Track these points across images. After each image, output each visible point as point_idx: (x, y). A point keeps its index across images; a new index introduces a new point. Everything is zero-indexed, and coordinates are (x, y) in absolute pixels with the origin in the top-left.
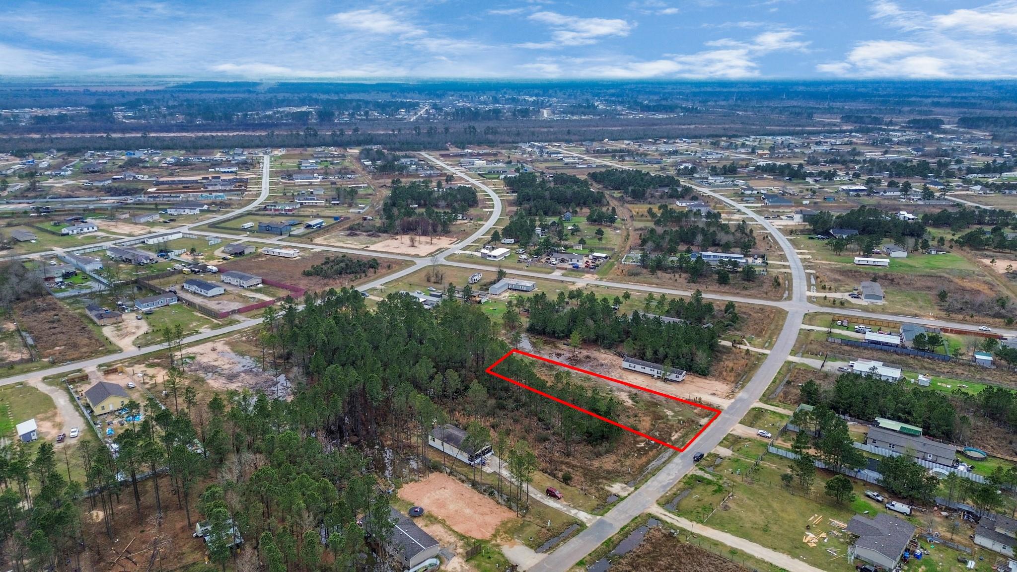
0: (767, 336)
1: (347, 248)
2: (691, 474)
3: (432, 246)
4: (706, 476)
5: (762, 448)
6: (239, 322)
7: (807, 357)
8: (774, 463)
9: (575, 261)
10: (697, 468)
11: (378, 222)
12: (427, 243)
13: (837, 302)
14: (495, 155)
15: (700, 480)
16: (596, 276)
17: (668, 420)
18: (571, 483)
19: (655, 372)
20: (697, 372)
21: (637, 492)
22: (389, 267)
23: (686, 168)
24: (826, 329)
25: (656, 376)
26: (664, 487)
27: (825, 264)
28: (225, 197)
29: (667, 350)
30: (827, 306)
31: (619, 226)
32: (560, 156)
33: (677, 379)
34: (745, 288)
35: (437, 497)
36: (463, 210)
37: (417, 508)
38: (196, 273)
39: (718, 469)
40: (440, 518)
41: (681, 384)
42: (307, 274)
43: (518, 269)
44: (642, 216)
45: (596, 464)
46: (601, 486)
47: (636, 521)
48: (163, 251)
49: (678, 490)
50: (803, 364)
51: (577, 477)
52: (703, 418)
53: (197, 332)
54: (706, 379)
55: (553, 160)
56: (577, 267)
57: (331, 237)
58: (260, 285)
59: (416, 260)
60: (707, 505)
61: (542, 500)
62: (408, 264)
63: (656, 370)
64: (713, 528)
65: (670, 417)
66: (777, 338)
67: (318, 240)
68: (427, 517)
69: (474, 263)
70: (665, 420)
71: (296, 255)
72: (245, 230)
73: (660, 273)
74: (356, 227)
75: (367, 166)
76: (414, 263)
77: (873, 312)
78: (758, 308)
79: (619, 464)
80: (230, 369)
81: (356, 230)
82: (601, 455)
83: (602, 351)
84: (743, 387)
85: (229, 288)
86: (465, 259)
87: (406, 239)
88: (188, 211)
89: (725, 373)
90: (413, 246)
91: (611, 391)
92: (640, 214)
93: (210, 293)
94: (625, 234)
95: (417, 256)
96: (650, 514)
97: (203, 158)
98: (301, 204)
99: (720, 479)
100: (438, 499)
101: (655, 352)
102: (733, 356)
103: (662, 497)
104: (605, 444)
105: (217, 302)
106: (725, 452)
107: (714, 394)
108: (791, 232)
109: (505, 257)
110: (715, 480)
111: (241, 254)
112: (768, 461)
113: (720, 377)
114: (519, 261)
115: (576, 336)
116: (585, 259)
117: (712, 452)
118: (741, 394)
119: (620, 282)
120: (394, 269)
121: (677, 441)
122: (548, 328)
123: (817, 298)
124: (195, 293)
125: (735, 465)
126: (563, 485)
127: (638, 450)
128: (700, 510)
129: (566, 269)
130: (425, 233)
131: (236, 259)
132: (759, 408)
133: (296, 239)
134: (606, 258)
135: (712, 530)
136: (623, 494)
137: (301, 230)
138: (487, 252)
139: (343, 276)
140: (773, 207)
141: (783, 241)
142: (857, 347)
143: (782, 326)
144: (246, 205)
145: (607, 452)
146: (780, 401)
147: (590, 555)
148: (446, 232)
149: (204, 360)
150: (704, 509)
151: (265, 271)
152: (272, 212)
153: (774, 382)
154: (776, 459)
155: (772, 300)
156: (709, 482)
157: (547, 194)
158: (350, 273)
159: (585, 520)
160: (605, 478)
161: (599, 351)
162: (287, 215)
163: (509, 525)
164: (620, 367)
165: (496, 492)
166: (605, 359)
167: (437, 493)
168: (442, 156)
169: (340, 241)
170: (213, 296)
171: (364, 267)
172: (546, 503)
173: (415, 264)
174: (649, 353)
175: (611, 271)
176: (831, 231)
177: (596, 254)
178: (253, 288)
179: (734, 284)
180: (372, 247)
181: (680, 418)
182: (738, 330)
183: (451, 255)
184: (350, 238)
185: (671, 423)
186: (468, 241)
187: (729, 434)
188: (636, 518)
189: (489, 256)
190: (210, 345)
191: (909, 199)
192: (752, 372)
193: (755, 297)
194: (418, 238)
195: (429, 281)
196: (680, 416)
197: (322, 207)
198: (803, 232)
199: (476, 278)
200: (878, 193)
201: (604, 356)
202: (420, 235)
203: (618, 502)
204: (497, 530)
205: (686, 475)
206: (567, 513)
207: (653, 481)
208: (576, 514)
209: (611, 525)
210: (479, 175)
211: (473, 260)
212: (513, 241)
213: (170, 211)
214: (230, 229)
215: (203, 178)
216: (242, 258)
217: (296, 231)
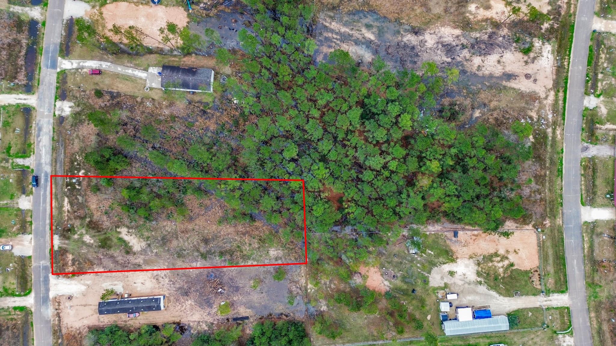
2: (31, 157)
4: (21, 162)
10: (32, 168)
15: (24, 155)
18: (94, 92)
21: (52, 112)
46: (76, 103)
47: (37, 82)
49: (31, 133)
51: (95, 102)
54: (88, 327)
60: (8, 128)
61: (100, 63)
65: (83, 231)
70: (85, 224)
79: (81, 137)
96: (33, 94)
99: (12, 164)
106: (24, 203)
110: (15, 161)
117: (31, 197)
118: (50, 313)
121: (62, 199)
126: (98, 88)
127: (79, 164)
128: (10, 120)
132: (25, 295)
147: (43, 34)
149: (511, 56)
150: (8, 123)
159: (65, 62)
172: (95, 62)
187: (31, 233)
188: (38, 84)
203: (56, 92)
204: (103, 19)
205: (34, 154)
206: (78, 61)
207: (49, 132)
208: (72, 64)
209: (47, 68)
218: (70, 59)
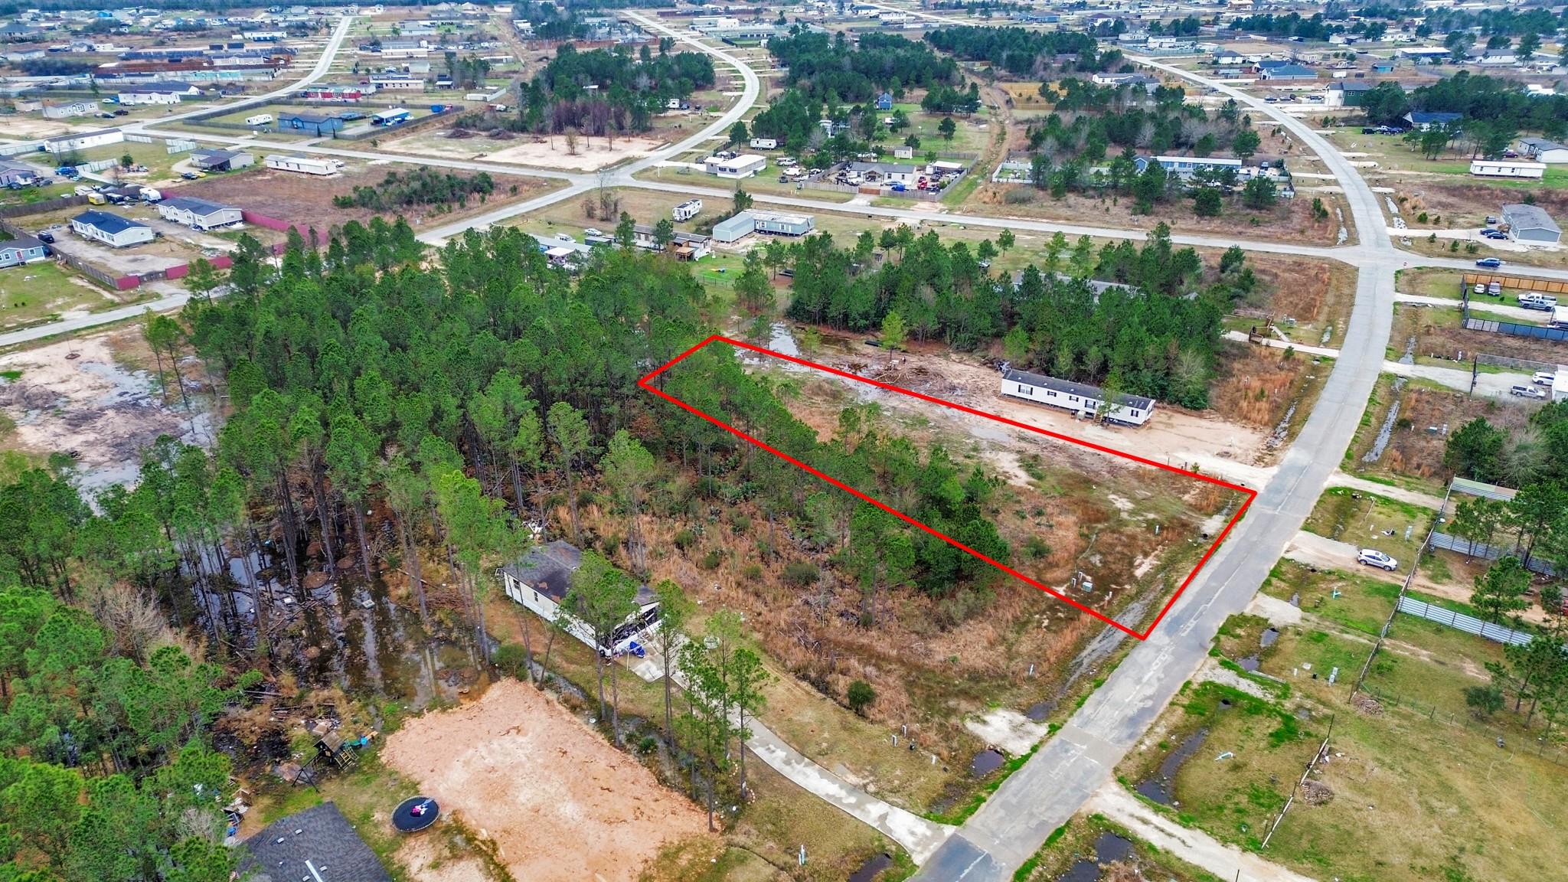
0: (1322, 318)
1: (441, 158)
2: (1201, 679)
3: (611, 154)
4: (1246, 686)
5: (1377, 601)
6: (158, 296)
7: (1429, 364)
8: (1424, 646)
9: (896, 177)
10: (1214, 661)
11: (514, 115)
12: (603, 148)
13: (1462, 246)
14: (757, 11)
15: (1228, 699)
16: (940, 206)
17: (1122, 523)
18: (872, 713)
19: (1080, 404)
20: (1179, 401)
21: (1055, 740)
22: (514, 190)
23: (1105, 24)
24: (1455, 303)
25: (1081, 413)
26: (1133, 721)
27: (1410, 177)
28: (238, 77)
29: (1108, 351)
30: (1439, 256)
31: (986, 117)
32: (874, 13)
33: (1133, 420)
34: (1255, 223)
35: (490, 761)
36: (682, 93)
37: (421, 801)
38: (115, 202)
39: (1273, 662)
40: (484, 834)
41: (1143, 431)
42: (343, 204)
43: (780, 194)
44: (1029, 99)
45: (940, 650)
46: (954, 720)
47: (1060, 842)
48: (69, 164)
49: (1171, 733)
50: (1422, 380)
51: (889, 689)
52: (1210, 516)
53: (55, 319)
54: (1201, 417)
55: (861, 19)
56: (902, 189)
57: (419, 140)
58: (239, 226)
59: (572, 178)
60: (1262, 785)
61: (786, 771)
62: (554, 185)
63: (1082, 399)
64: (1297, 871)
65: (1124, 516)
66: (1346, 323)
67: (391, 145)
68: (447, 831)
69: (692, 184)
70: (1112, 523)
71: (332, 169)
72: (251, 128)
73: (1072, 198)
74: (470, 121)
75: (522, 31)
76: (566, 184)
77: (1543, 265)
78: (1289, 261)
79: (1001, 649)
80: (88, 400)
81: (467, 126)
82: (955, 624)
83: (954, 356)
84: (1292, 436)
85: (167, 230)
86: (674, 176)
87: (560, 142)
88: (156, 98)
89: (1244, 404)
90: (573, 154)
91: (975, 449)
92: (1025, 96)
93: (121, 238)
94: (997, 130)
95: (579, 171)
96: (1098, 817)
97: (231, 19)
98: (379, 86)
99: (1285, 696)
100: (493, 770)
101: (1079, 358)
102: (1255, 363)
103: (1127, 757)
104: (965, 595)
105: (131, 257)
106: (1282, 612)
107: (1225, 455)
108: (1326, 123)
109: (755, 172)
110: (1270, 699)
111: (223, 167)
112: (1405, 639)
113: (1233, 412)
114: (784, 179)
115: (894, 324)
116: (918, 175)
117: (1248, 611)
118: (1292, 455)
119: (991, 215)
120: (525, 195)
121: (1150, 579)
122: (832, 308)
123: (1411, 239)
124: (92, 241)
125: (1317, 650)
126: (851, 716)
127: (1051, 608)
128: (1244, 800)
129: (877, 192)
130: (599, 132)
131: (211, 177)
132: (1348, 491)
133: (346, 143)
134: (960, 171)
135: (1291, 875)
136: (1018, 747)
137: (365, 127)
138: (719, 162)
139: (415, 207)
140: (1278, 83)
141: (1312, 137)
142: (1537, 340)
143: (1352, 296)
144: (275, 89)
145: (970, 614)
146: (1394, 471)
148: (642, 128)
149: (35, 380)
150: (1255, 797)
151: (259, 198)
152: (320, 98)
153: (1365, 423)
154: (1428, 635)
155: (1317, 245)
156: (1256, 708)
157: (846, 61)
158: (430, 202)
159: (908, 842)
160: (964, 694)
161: (946, 356)
162: (345, 104)
163: (684, 860)
164: (996, 393)
165: (660, 744)
166: (959, 375)
167: (495, 746)
168: (662, 15)
169: (431, 146)
170: (128, 247)
171: (462, 189)
172: (799, 779)
173: (570, 185)
174: (1064, 360)
175: (972, 196)
176: (1409, 118)
177: (940, 164)
178: (222, 230)
179: (1230, 216)
180: (492, 157)
181: (1151, 516)
182: (1257, 307)
183: (646, 170)
184: (454, 141)
185: (1129, 530)
186: (686, 145)
187: (1284, 561)
188: (1059, 832)
189: (723, 169)
190: (66, 347)
191: (1533, 67)
192: (1306, 401)
193: (1279, 240)
194: (582, 140)
195: (590, 215)
196: (1148, 510)
197: (418, 91)
198: (1348, 122)
199: (687, 209)
200: (1471, 58)
201: (957, 368)
202: (587, 135)
203: (1005, 777)
205: (1188, 684)
206: (857, 814)
207: (1100, 703)
208: (883, 818)
209: (987, 859)
210: (724, 40)
211: (689, 178)
212: (773, 143)
213: (123, 98)
214: (226, 126)
215: (212, 47)
216: (223, 175)
217: (351, 130)
218: (880, 837)
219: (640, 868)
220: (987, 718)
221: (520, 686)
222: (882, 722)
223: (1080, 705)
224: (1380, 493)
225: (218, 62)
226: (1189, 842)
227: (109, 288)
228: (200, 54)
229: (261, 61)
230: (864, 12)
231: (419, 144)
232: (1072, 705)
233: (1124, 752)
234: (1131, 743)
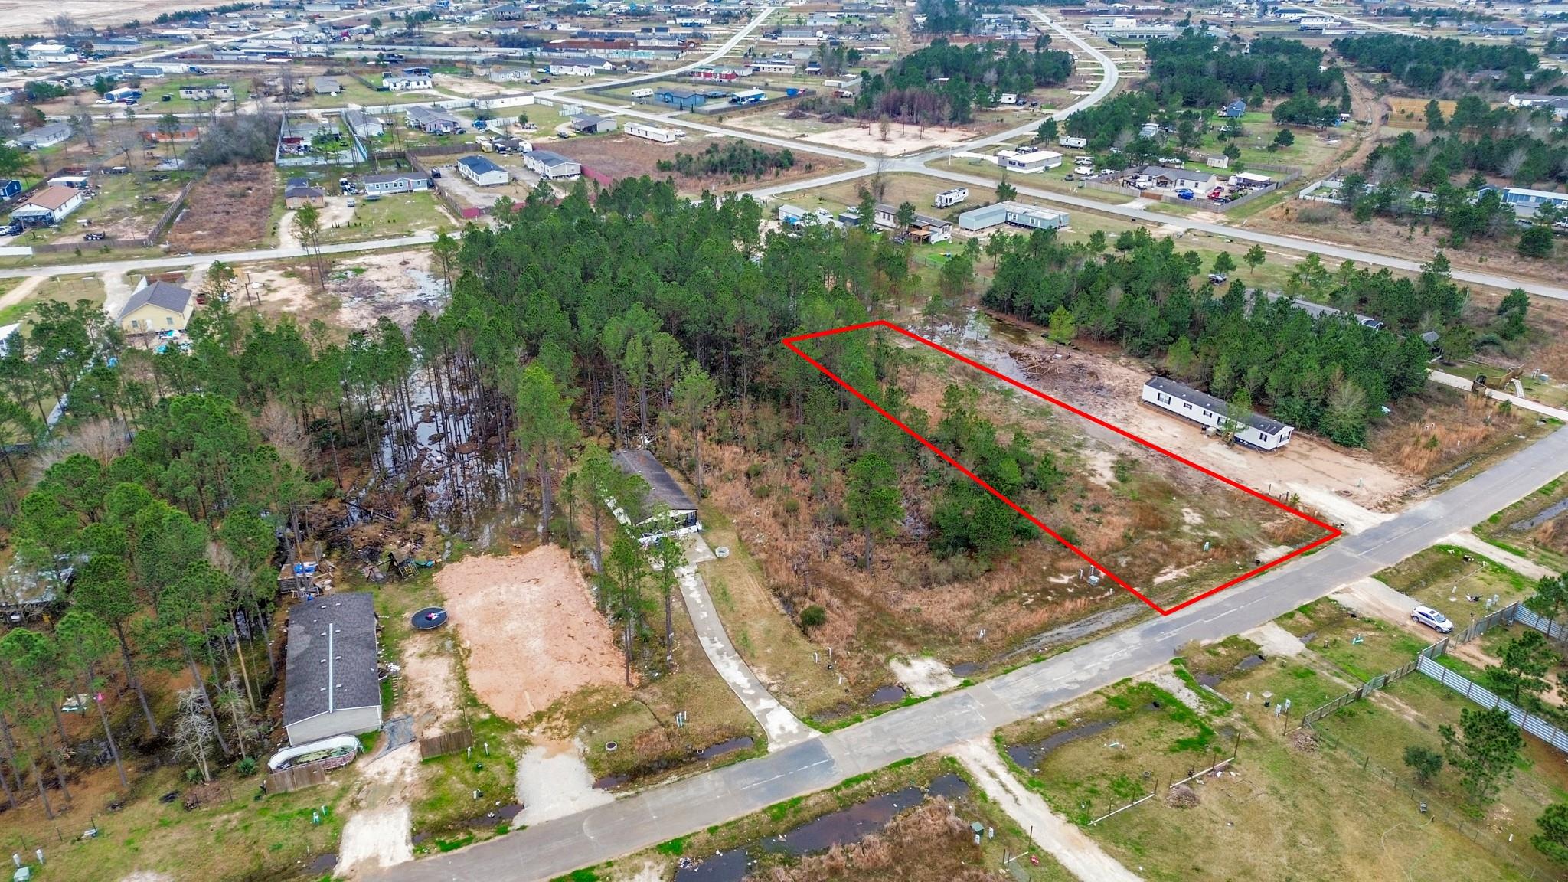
1: (769, 135)
2: (1143, 679)
3: (918, 142)
4: (1185, 696)
5: (1400, 656)
8: (1417, 707)
9: (1189, 185)
10: (1170, 668)
11: (853, 101)
12: (915, 136)
15: (1160, 702)
16: (1221, 217)
17: (1178, 534)
18: (815, 633)
19: (1212, 421)
20: (1329, 434)
21: (961, 693)
22: (809, 168)
25: (1210, 429)
26: (1045, 697)
28: (650, 56)
31: (1345, 132)
33: (1260, 443)
35: (503, 597)
36: (1022, 89)
37: (439, 611)
38: (497, 150)
39: (1234, 683)
40: (467, 645)
41: (1269, 457)
42: (663, 166)
43: (1059, 191)
44: (1410, 116)
45: (911, 600)
46: (882, 656)
47: (902, 770)
48: (485, 118)
49: (1078, 715)
51: (842, 621)
52: (1276, 544)
53: (408, 235)
54: (1347, 454)
56: (1189, 196)
57: (758, 118)
58: (576, 178)
59: (868, 161)
60: (1133, 778)
61: (715, 659)
62: (848, 165)
63: (1216, 416)
64: (1106, 850)
65: (1185, 528)
67: (735, 121)
68: (443, 636)
70: (1167, 533)
71: (672, 138)
72: (632, 99)
73: (1376, 223)
74: (810, 105)
76: (861, 165)
79: (968, 612)
80: (396, 296)
81: (807, 109)
82: (940, 584)
83: (1123, 360)
84: (1443, 487)
85: (522, 176)
86: (963, 166)
87: (876, 128)
88: (577, 71)
89: (1407, 450)
90: (884, 140)
91: (1080, 447)
92: (1408, 112)
93: (485, 179)
94: (1349, 147)
95: (879, 155)
96: (953, 760)
98: (757, 69)
99: (1221, 713)
100: (502, 603)
102: (1459, 413)
103: (1018, 723)
104: (959, 560)
105: (484, 194)
106: (1282, 643)
107: (1346, 494)
109: (1047, 169)
110: (1202, 712)
111: (591, 129)
112: (1401, 696)
113: (1391, 458)
114: (1070, 177)
115: (1062, 319)
116: (1216, 184)
117: (1244, 635)
118: (1425, 506)
119: (1267, 232)
120: (819, 172)
121: (1168, 587)
124: (465, 179)
125: (1289, 684)
126: (796, 633)
127: (1044, 590)
128: (1103, 785)
129: (1160, 198)
131: (577, 137)
132: (1459, 550)
133: (698, 117)
134: (1266, 184)
136: (922, 690)
137: (724, 104)
138: (1011, 155)
139: (718, 175)
144: (672, 68)
145: (956, 578)
146: (1536, 542)
147: (713, 830)
148: (960, 118)
149: (371, 277)
150: (1118, 784)
151: (601, 157)
152: (702, 78)
153: (1544, 491)
154: (1431, 697)
156: (1183, 715)
158: (732, 171)
159: (774, 734)
160: (907, 639)
161: (1115, 359)
162: (718, 83)
163: (594, 699)
164: (1140, 399)
165: (634, 616)
166: (1115, 378)
167: (514, 588)
168: (1064, 13)
169: (766, 125)
170: (486, 186)
171: (765, 163)
172: (720, 667)
173: (864, 167)
174: (1220, 376)
175: (1264, 211)
177: (1246, 175)
179: (1560, 261)
180: (811, 137)
181: (1213, 534)
182: (1510, 358)
183: (941, 159)
184: (789, 121)
185: (1178, 542)
186: (996, 138)
187: (1327, 600)
188: (909, 761)
189: (1012, 163)
190: (405, 256)
192: (1493, 458)
194: (898, 127)
195: (861, 194)
196: (1215, 528)
197: (788, 75)
199: (948, 196)
201: (1119, 370)
202: (903, 123)
203: (892, 709)
204: (557, 706)
205: (1127, 680)
206: (747, 703)
207: (1027, 675)
208: (767, 711)
209: (831, 762)
210: (1110, 41)
211: (977, 169)
212: (1083, 142)
213: (553, 69)
214: (615, 97)
215: (643, 30)
216: (589, 136)
217: (712, 105)
218: (754, 724)
219: (558, 695)
220: (913, 662)
221: (560, 552)
222: (818, 643)
223: (1006, 672)
224: (1498, 560)
225: (641, 43)
226: (1021, 800)
227: (457, 216)
228: (633, 35)
229: (675, 44)
230: (1288, 15)
231: (758, 122)
232: (1000, 670)
233: (1019, 717)
234: (1030, 713)
